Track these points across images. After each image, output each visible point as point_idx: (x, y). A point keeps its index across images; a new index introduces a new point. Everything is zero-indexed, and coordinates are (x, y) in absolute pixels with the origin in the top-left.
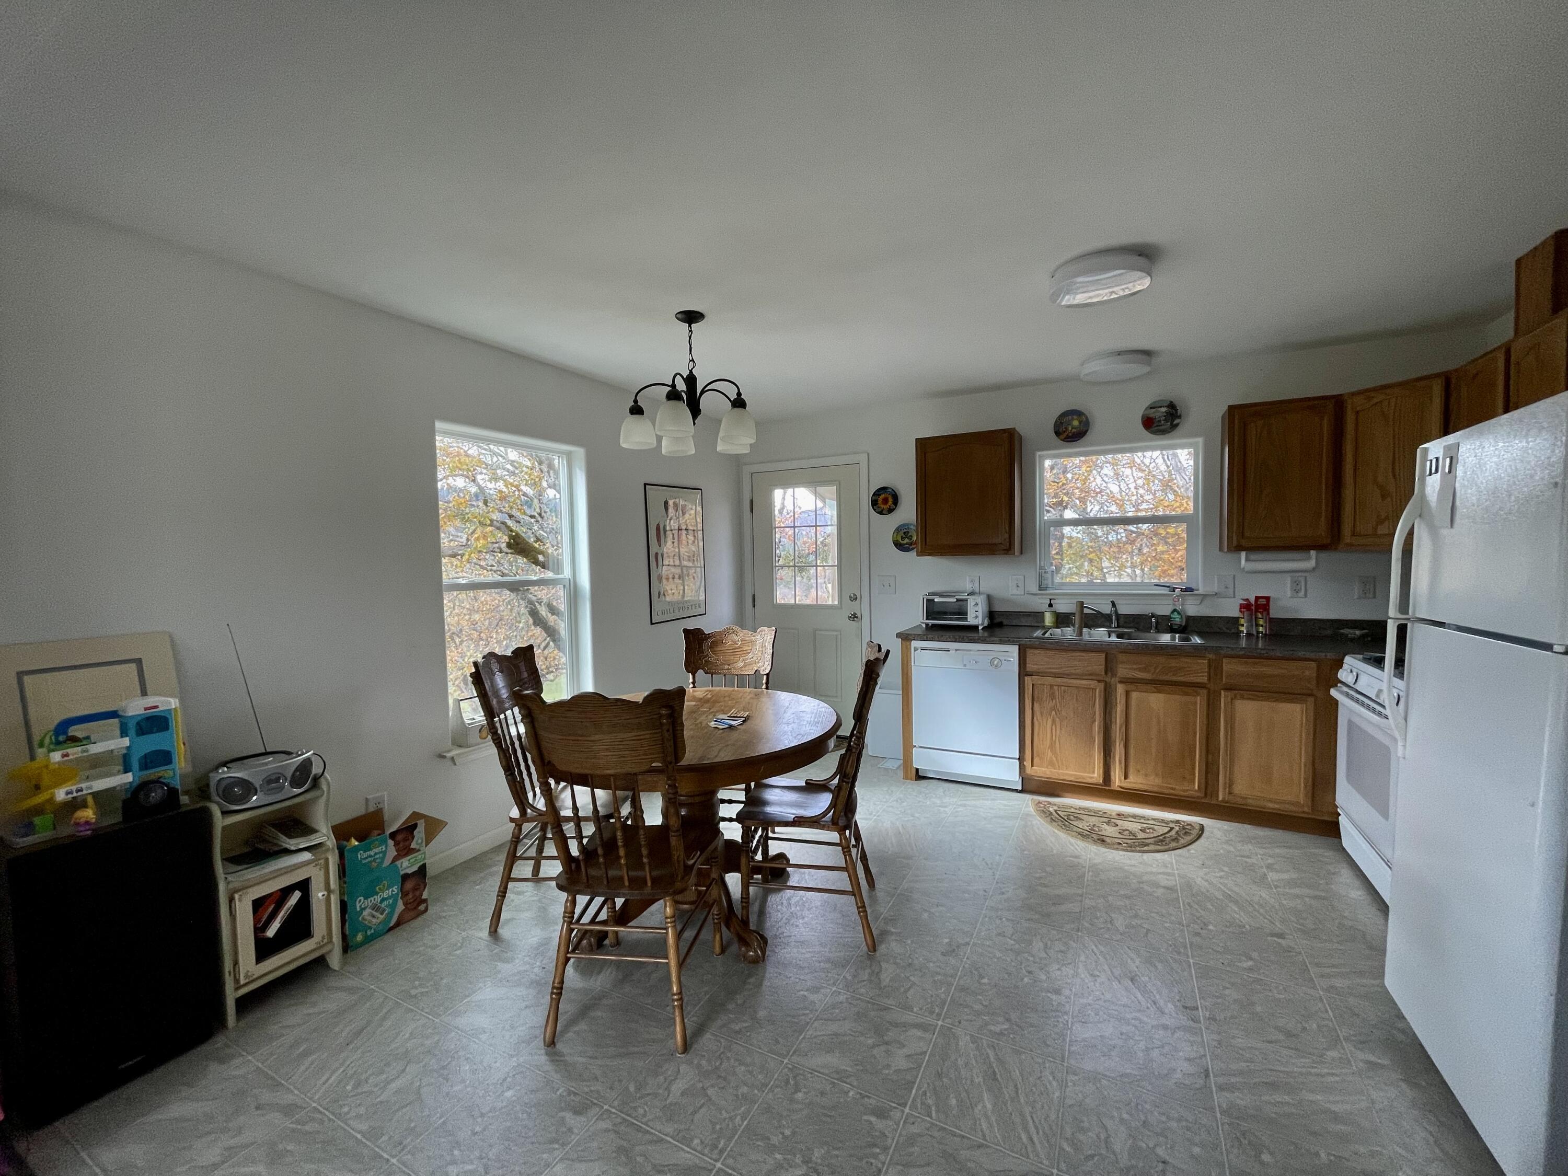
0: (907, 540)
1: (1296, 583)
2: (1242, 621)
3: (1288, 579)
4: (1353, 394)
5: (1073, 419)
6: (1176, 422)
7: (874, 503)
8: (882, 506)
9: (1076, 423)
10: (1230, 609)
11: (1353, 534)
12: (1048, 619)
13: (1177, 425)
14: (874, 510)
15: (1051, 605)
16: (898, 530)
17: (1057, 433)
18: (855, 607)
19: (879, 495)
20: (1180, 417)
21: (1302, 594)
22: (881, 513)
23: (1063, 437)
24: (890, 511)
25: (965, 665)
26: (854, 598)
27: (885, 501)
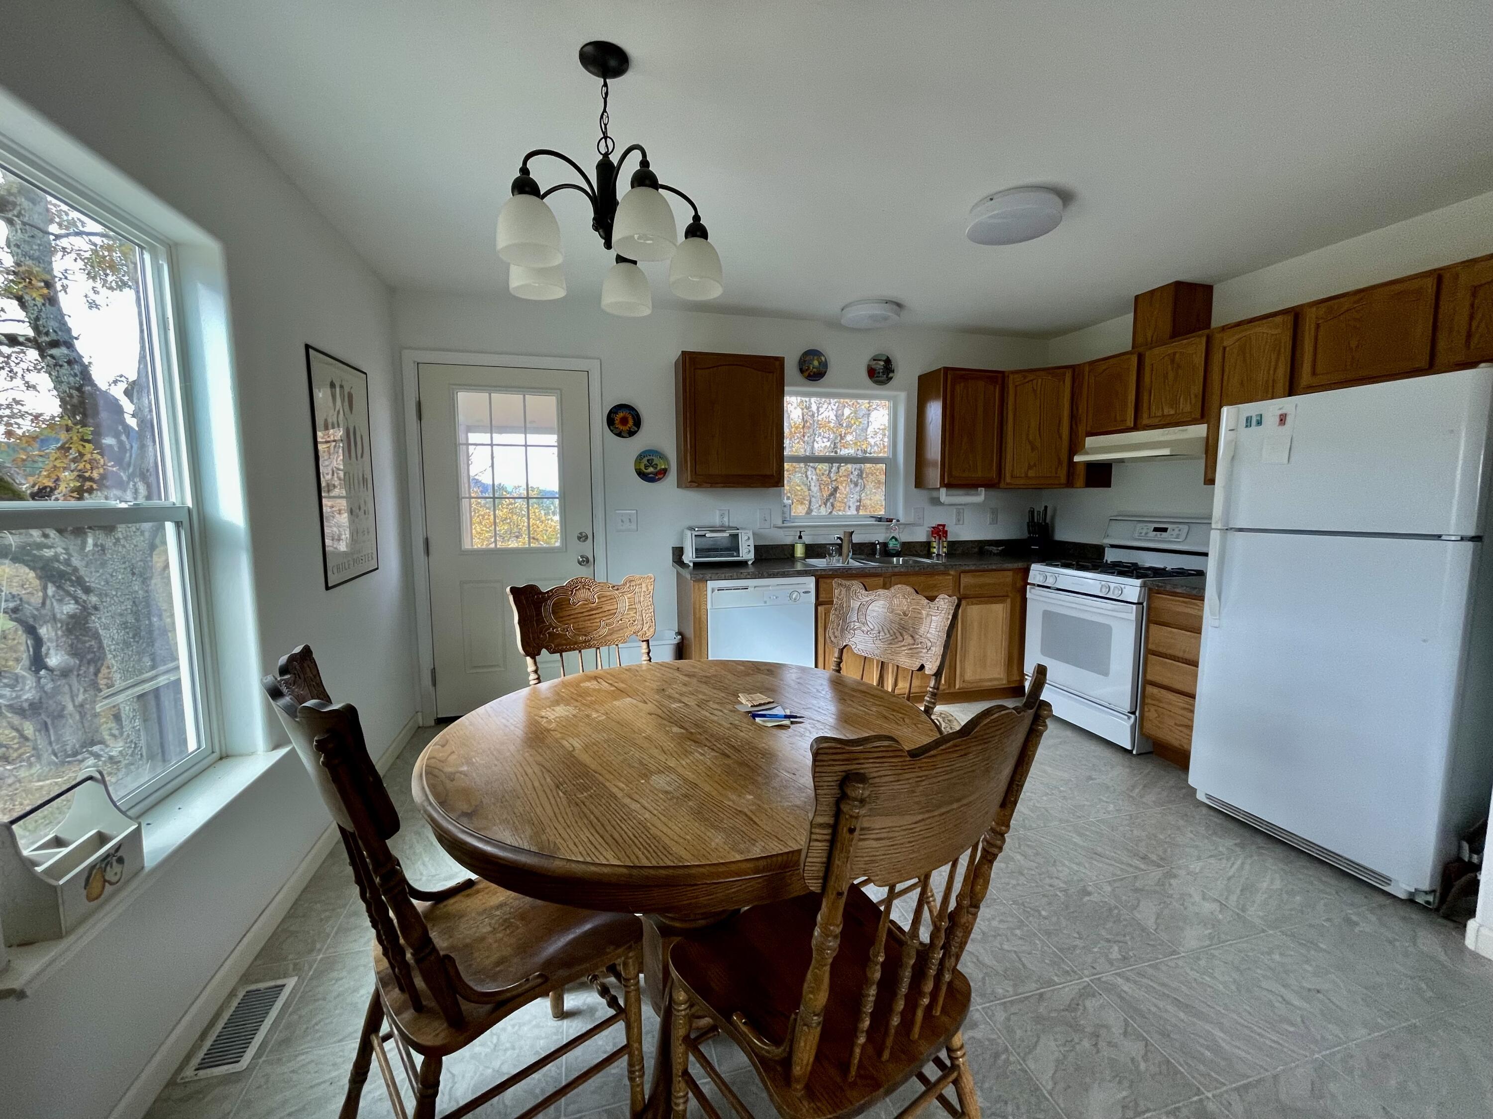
0: (651, 469)
1: (958, 513)
2: (935, 544)
3: (954, 511)
4: (1013, 373)
5: (813, 359)
6: (891, 375)
7: (610, 421)
8: (621, 427)
9: (816, 363)
10: (920, 535)
11: (1012, 477)
12: (799, 551)
13: (891, 378)
14: (612, 431)
15: (800, 537)
16: (640, 457)
17: (802, 371)
18: (585, 548)
19: (616, 413)
20: (893, 371)
21: (961, 522)
22: (619, 435)
23: (806, 374)
24: (631, 434)
25: (765, 602)
26: (582, 538)
27: (624, 421)
